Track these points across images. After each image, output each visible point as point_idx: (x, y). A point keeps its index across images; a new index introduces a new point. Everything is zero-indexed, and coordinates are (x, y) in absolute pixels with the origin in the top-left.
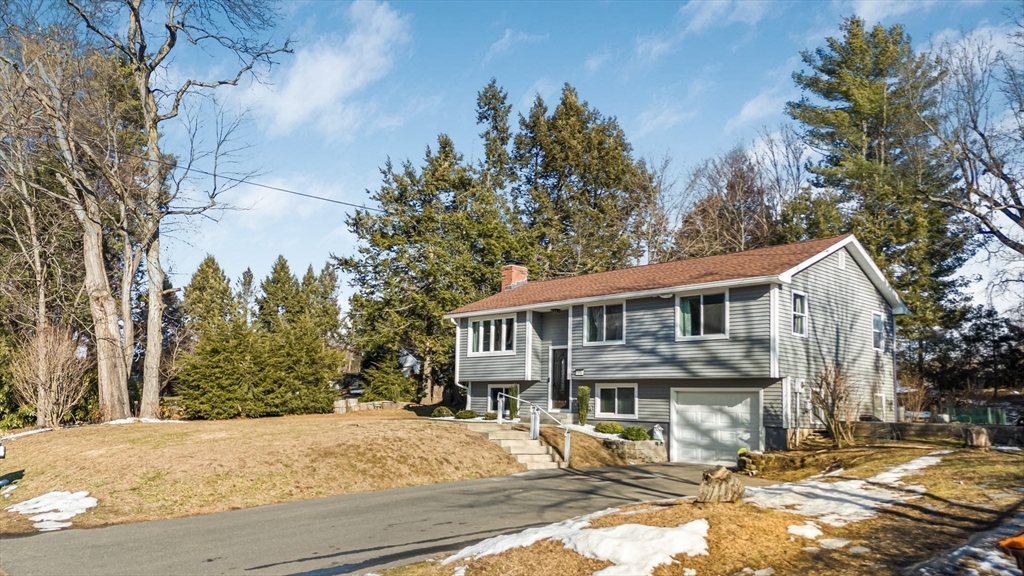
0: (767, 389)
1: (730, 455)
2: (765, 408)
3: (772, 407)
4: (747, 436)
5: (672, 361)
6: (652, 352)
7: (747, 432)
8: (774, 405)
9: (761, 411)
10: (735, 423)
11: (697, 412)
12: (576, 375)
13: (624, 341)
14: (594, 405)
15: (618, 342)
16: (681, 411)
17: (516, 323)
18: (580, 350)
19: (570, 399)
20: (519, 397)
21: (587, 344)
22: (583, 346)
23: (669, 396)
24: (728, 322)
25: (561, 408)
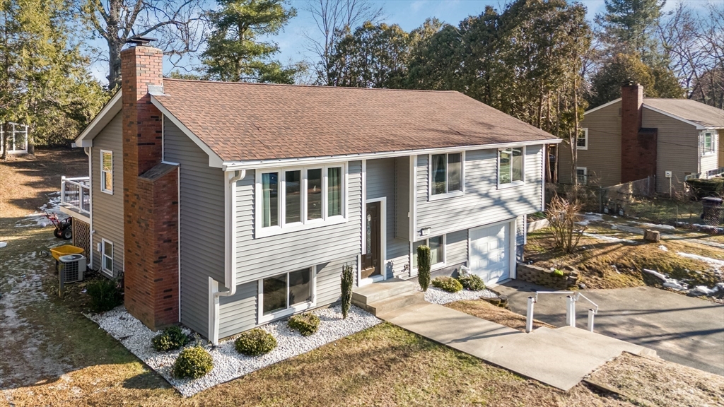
2: (517, 232)
6: (487, 195)
9: (516, 235)
12: (421, 235)
13: (464, 189)
14: (409, 262)
15: (459, 193)
16: (472, 245)
17: (347, 175)
18: (425, 204)
19: (385, 262)
20: (315, 280)
21: (432, 198)
22: (428, 201)
23: (468, 236)
24: (525, 170)
25: (369, 277)
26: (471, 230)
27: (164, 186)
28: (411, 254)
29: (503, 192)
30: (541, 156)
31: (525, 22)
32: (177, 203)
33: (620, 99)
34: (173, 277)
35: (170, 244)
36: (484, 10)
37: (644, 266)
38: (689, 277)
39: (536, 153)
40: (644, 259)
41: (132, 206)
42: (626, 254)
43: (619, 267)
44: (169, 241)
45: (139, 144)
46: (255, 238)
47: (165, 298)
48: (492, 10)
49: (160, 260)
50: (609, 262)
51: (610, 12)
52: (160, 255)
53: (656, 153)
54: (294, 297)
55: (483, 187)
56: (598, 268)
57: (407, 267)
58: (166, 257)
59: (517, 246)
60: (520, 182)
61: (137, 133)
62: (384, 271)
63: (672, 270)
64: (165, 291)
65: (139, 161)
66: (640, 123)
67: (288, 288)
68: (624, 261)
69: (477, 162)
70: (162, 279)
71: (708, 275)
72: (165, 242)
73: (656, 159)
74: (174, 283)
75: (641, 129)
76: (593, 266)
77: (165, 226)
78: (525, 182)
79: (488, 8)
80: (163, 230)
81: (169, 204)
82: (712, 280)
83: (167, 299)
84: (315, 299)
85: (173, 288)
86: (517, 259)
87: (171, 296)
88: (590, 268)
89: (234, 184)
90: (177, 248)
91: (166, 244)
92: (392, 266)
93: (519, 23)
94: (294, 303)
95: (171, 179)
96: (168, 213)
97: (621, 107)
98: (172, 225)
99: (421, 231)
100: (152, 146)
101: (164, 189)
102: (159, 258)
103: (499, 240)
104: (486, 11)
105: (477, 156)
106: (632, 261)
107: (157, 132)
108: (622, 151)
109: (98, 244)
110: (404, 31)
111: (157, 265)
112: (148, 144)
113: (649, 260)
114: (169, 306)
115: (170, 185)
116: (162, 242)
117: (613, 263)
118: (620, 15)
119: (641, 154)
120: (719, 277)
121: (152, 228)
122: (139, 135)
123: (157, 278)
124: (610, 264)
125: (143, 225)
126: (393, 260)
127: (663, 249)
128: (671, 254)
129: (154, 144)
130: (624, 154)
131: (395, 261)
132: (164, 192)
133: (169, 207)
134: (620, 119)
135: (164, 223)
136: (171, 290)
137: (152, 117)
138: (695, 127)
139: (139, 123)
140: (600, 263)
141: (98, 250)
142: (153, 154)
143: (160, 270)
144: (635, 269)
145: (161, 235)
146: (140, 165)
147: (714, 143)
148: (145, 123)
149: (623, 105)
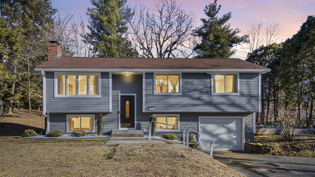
0: (246, 117)
1: (227, 145)
2: (245, 125)
3: (249, 125)
4: (235, 137)
5: (210, 104)
6: (199, 99)
7: (234, 135)
8: (249, 124)
9: (244, 126)
10: (229, 131)
11: (210, 127)
12: (148, 110)
13: (181, 93)
15: (177, 94)
17: (100, 79)
18: (151, 97)
19: (136, 122)
20: (94, 122)
21: (156, 94)
22: (153, 95)
23: (197, 120)
25: (127, 127)
26: (199, 117)
29: (215, 97)
39: (251, 78)
46: (54, 98)
59: (246, 133)
62: (136, 126)
84: (94, 130)
92: (140, 125)
99: (148, 108)
126: (141, 122)
131: (143, 123)
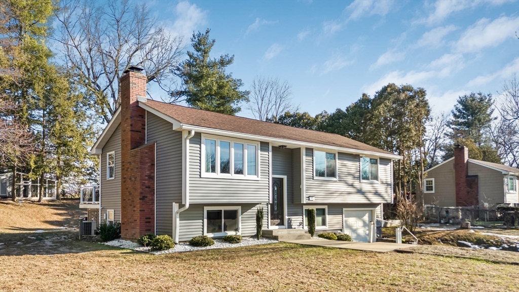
0: (377, 209)
6: (352, 185)
8: (379, 216)
12: (309, 200)
13: (337, 177)
14: (303, 221)
15: (334, 179)
16: (346, 221)
17: (259, 151)
18: (311, 181)
19: (286, 217)
20: (240, 218)
21: (316, 178)
22: (313, 179)
23: (342, 213)
24: (379, 174)
25: (276, 225)
26: (344, 209)
27: (146, 153)
28: (304, 216)
29: (363, 185)
30: (389, 167)
31: (387, 101)
32: (154, 165)
33: (454, 158)
34: (151, 211)
35: (150, 189)
36: (361, 96)
37: (458, 239)
38: (485, 243)
39: (386, 165)
40: (459, 236)
41: (127, 170)
42: (448, 234)
43: (442, 241)
44: (149, 187)
45: (131, 131)
46: (201, 177)
47: (146, 222)
48: (367, 96)
49: (143, 198)
50: (436, 238)
51: (456, 119)
52: (143, 195)
53: (478, 191)
54: (227, 226)
55: (350, 180)
56: (429, 240)
57: (301, 224)
58: (147, 197)
59: (377, 227)
60: (375, 181)
61: (130, 124)
62: (286, 222)
63: (475, 240)
64: (146, 218)
65: (131, 141)
66: (467, 172)
67: (223, 220)
68: (446, 237)
69: (345, 162)
70: (144, 211)
71: (497, 242)
72: (146, 187)
73: (477, 195)
74: (152, 214)
75: (467, 176)
76: (426, 240)
77: (147, 178)
78: (379, 182)
79: (364, 95)
80: (145, 180)
81: (149, 164)
82: (499, 244)
83: (148, 224)
84: (240, 230)
85: (151, 217)
86: (377, 236)
87: (149, 222)
88: (424, 240)
89: (188, 141)
90: (154, 193)
91: (147, 189)
92: (291, 221)
93: (383, 102)
94: (226, 230)
95: (151, 149)
96: (149, 170)
97: (454, 163)
98: (151, 178)
99: (309, 197)
100: (139, 133)
101: (146, 155)
102: (143, 197)
103: (364, 222)
104: (363, 96)
105: (346, 158)
106: (451, 237)
107: (142, 125)
108: (456, 192)
109: (105, 214)
110: (311, 116)
111: (141, 201)
112: (137, 131)
113: (462, 236)
114: (149, 228)
115: (150, 153)
116: (145, 187)
117: (439, 238)
118: (463, 120)
119: (468, 193)
120: (503, 242)
121: (138, 179)
122: (131, 125)
123: (141, 209)
124: (437, 239)
125: (133, 179)
126: (292, 217)
127: (472, 231)
128: (476, 233)
129: (140, 132)
130: (457, 194)
131: (293, 218)
132: (146, 157)
133: (149, 166)
134: (454, 171)
135: (146, 176)
136: (150, 218)
137: (139, 115)
138: (502, 172)
139: (131, 118)
140: (431, 238)
141: (105, 218)
142: (139, 138)
143: (143, 205)
144: (453, 241)
145: (144, 183)
146: (131, 143)
147: (515, 186)
148: (135, 118)
149: (455, 161)
